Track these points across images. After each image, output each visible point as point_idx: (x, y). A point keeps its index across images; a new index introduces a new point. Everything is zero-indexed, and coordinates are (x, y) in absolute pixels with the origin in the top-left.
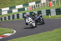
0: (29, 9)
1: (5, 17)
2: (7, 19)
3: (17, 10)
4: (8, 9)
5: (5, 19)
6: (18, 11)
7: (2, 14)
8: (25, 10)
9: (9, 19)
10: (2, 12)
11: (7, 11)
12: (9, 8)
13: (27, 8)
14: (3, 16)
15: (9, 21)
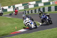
0: (54, 3)
1: (32, 11)
2: (34, 12)
3: (43, 3)
4: (34, 3)
5: (32, 13)
6: (44, 5)
7: (28, 8)
8: (50, 4)
9: (35, 12)
10: (29, 6)
11: (33, 5)
12: (36, 2)
13: (53, 3)
14: (30, 9)
15: (35, 14)
